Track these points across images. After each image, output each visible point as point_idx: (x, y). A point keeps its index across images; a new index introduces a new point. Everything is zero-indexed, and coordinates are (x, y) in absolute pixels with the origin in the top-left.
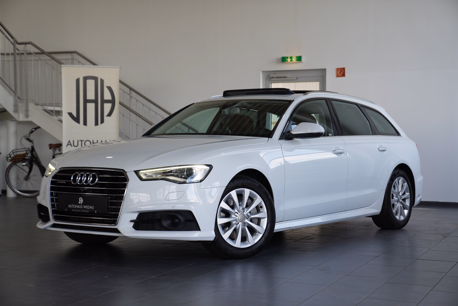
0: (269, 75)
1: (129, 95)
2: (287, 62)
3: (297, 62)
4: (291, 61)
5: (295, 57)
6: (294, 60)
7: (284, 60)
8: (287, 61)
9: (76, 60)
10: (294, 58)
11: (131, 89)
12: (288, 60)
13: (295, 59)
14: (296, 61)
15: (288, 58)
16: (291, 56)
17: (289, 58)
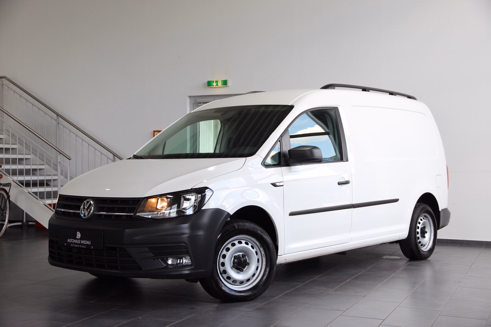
0: (196, 101)
1: (56, 120)
4: (217, 85)
5: (221, 81)
6: (220, 84)
7: (209, 84)
8: (213, 85)
9: (5, 85)
10: (219, 82)
11: (58, 115)
12: (213, 84)
13: (221, 83)
14: (222, 85)
15: (213, 82)
16: (216, 80)
17: (215, 82)
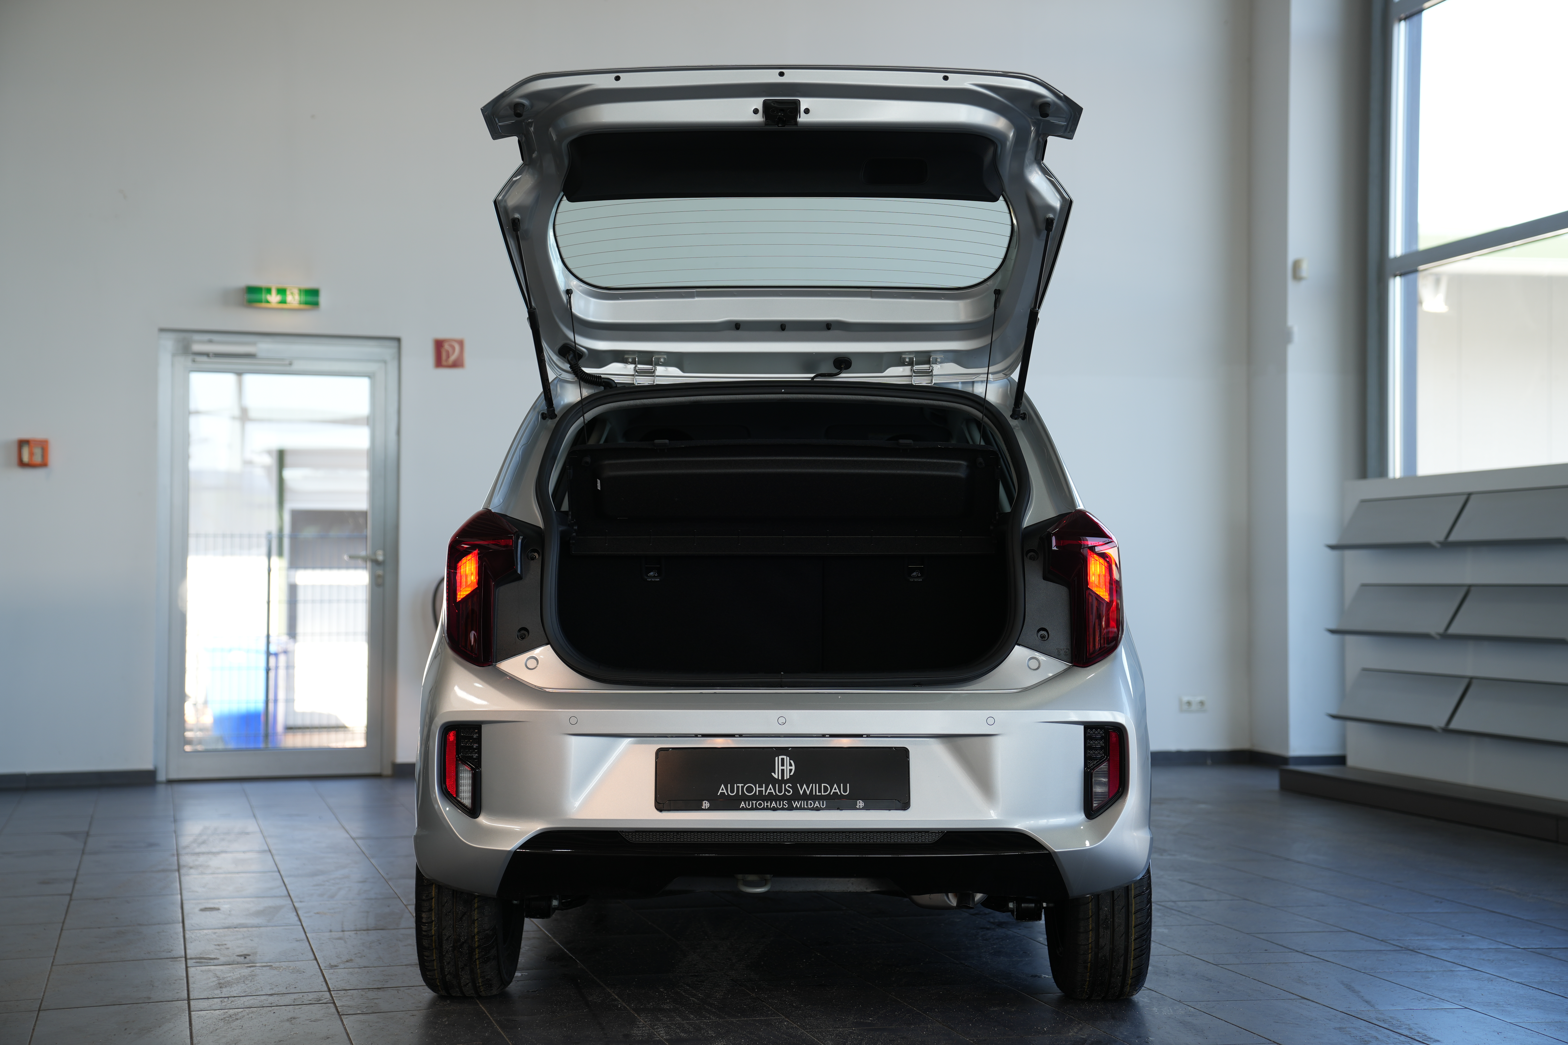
0: (188, 346)
2: (264, 305)
3: (303, 306)
4: (283, 302)
5: (296, 292)
6: (293, 299)
7: (253, 295)
8: (268, 302)
10: (292, 294)
12: (269, 298)
13: (297, 297)
14: (300, 304)
16: (280, 286)
17: (274, 292)
